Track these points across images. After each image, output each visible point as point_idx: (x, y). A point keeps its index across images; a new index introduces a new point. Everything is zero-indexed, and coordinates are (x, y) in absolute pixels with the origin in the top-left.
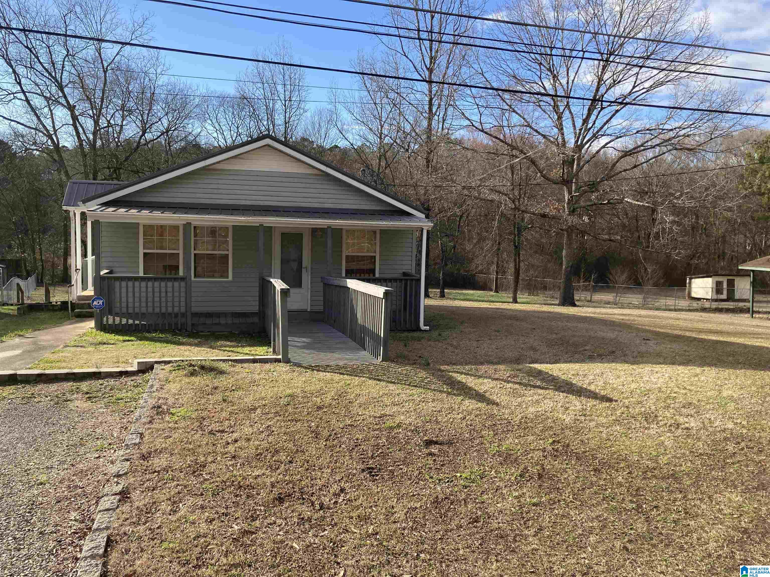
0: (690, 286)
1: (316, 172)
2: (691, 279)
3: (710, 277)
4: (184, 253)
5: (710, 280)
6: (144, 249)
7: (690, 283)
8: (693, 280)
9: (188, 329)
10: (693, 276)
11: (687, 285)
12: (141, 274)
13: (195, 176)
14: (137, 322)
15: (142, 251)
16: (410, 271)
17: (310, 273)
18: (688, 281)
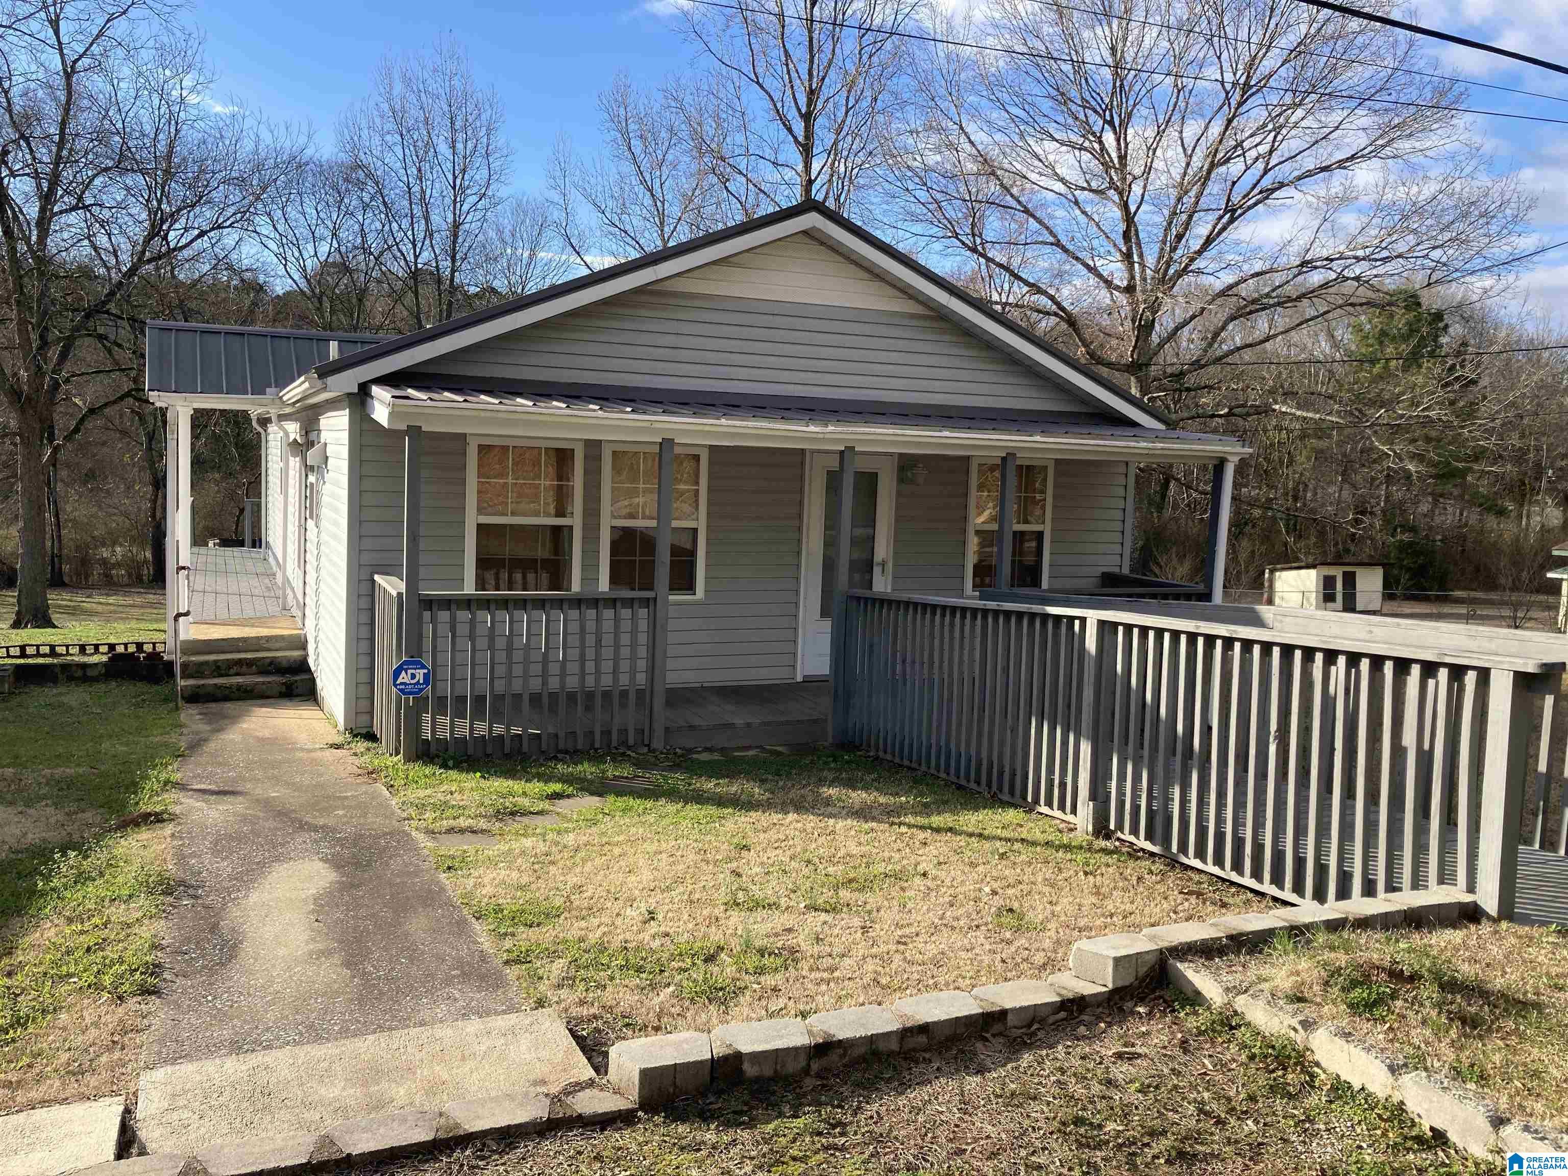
0: (1271, 586)
1: (910, 307)
2: (1272, 572)
3: (1313, 566)
4: (585, 527)
5: (1313, 573)
6: (480, 511)
7: (1271, 581)
8: (1277, 574)
9: (654, 745)
10: (1279, 566)
11: (1266, 584)
12: (469, 589)
13: (620, 311)
14: (516, 730)
15: (472, 519)
16: (1117, 570)
17: (890, 577)
18: (1267, 575)
